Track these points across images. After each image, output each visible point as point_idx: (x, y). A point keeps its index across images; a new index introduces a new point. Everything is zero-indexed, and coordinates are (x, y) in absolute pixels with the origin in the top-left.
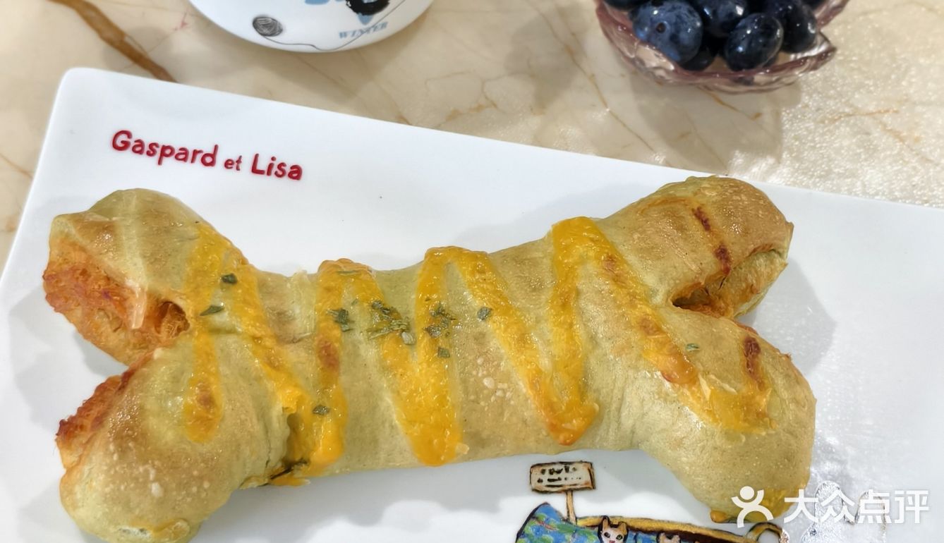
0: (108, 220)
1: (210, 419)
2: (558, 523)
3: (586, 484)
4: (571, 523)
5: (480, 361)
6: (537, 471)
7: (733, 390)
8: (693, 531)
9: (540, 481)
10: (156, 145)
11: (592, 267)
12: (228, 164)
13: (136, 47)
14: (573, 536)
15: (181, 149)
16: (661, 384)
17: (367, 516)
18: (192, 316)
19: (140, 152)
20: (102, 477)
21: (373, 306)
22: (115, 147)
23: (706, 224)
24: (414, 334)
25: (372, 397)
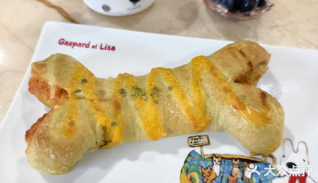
0: (45, 63)
1: (72, 130)
2: (198, 157)
3: (207, 143)
4: (202, 157)
5: (169, 104)
6: (190, 139)
7: (258, 111)
8: (244, 158)
9: (191, 143)
10: (72, 43)
11: (206, 71)
12: (93, 47)
13: (72, 18)
14: (203, 162)
15: (79, 43)
16: (232, 110)
17: (134, 158)
18: (70, 93)
19: (67, 45)
21: (133, 88)
22: (60, 43)
23: (243, 55)
24: (147, 96)
25: (133, 118)
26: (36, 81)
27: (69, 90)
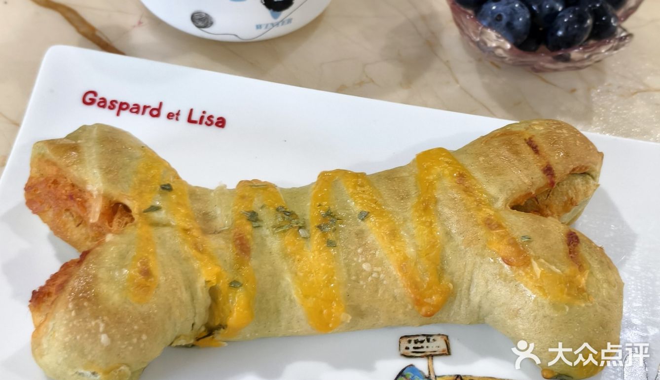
0: (74, 142)
1: (148, 286)
2: (421, 379)
3: (444, 351)
4: (431, 379)
5: (359, 251)
6: (405, 341)
7: (558, 271)
9: (407, 348)
10: (116, 101)
11: (447, 182)
12: (170, 116)
13: (104, 39)
15: (134, 105)
16: (502, 267)
18: (136, 212)
19: (104, 107)
20: (63, 329)
21: (277, 210)
22: (85, 102)
23: (535, 149)
24: (309, 230)
25: (275, 276)
26: (53, 183)
27: (134, 206)
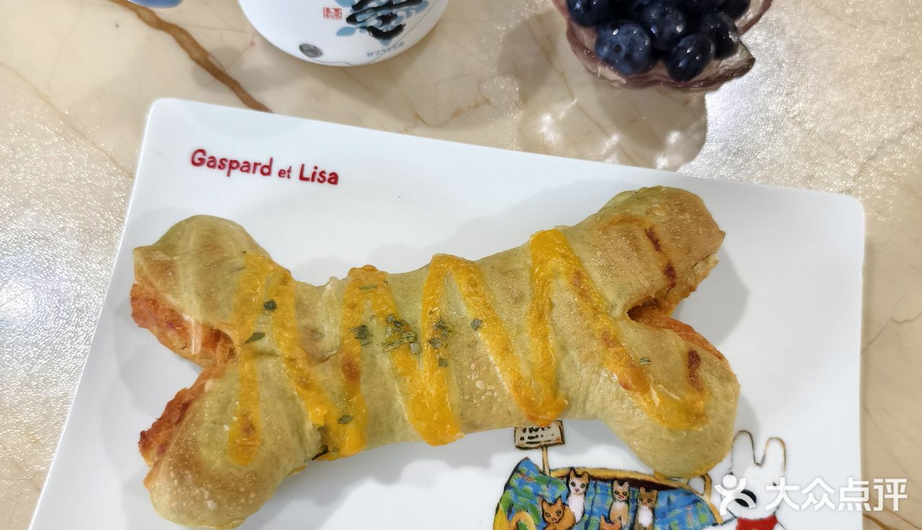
0: (169, 259)
1: (251, 445)
2: (536, 475)
3: (558, 439)
4: (545, 475)
6: (520, 430)
7: (678, 398)
8: (639, 477)
9: (522, 439)
10: (225, 160)
11: (563, 281)
12: (281, 173)
13: (219, 67)
14: (548, 487)
15: (245, 162)
16: (618, 389)
17: (389, 476)
18: (238, 344)
19: (213, 167)
20: (168, 496)
21: (387, 320)
22: (194, 163)
23: (656, 244)
24: (420, 343)
25: (388, 400)
26: (152, 304)
27: (235, 335)
